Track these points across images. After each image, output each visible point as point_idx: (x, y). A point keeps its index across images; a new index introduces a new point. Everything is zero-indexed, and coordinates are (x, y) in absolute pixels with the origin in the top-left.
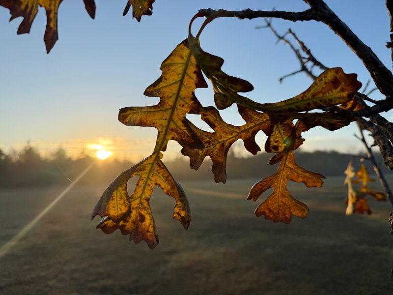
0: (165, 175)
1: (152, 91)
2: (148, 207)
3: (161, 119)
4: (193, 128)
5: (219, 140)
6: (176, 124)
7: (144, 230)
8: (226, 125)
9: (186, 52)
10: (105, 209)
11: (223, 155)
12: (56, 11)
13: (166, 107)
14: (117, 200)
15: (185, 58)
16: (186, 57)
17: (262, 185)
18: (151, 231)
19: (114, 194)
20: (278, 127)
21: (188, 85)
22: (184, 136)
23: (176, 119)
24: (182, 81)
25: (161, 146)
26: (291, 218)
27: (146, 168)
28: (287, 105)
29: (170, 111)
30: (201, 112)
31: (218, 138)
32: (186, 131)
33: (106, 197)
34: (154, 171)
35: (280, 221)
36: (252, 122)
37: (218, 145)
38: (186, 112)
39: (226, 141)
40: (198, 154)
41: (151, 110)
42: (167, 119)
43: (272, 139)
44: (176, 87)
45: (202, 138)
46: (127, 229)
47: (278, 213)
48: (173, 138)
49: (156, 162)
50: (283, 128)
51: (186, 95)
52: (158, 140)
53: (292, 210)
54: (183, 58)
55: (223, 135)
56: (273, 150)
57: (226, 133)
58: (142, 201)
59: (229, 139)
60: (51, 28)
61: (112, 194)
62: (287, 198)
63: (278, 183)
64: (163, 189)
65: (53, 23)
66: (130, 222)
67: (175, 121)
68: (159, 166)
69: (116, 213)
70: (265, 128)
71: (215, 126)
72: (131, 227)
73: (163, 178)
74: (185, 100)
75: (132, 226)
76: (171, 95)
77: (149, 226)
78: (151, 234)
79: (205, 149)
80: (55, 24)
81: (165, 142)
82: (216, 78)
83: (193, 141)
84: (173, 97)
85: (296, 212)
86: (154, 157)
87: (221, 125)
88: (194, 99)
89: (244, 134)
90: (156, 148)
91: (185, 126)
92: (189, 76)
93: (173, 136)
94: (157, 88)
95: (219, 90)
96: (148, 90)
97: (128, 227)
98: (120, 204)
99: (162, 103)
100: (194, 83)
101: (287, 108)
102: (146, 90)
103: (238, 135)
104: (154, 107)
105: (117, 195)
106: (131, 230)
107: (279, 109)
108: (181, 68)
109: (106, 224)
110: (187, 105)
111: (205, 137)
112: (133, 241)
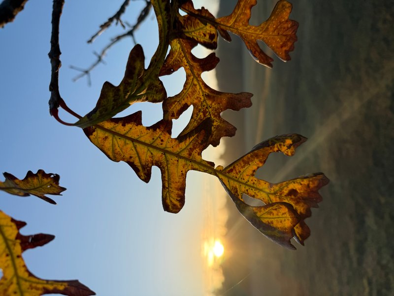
0: (243, 165)
1: (145, 174)
2: (279, 185)
3: (177, 166)
4: (188, 131)
5: (202, 100)
6: (183, 150)
7: (306, 190)
8: (185, 91)
9: (99, 134)
10: (284, 233)
11: (220, 96)
12: (45, 282)
13: (163, 159)
14: (273, 218)
15: (106, 135)
16: (104, 134)
17: (255, 52)
18: (308, 182)
19: (265, 221)
20: (188, 32)
21: (139, 134)
22: (197, 141)
23: (177, 150)
24: (133, 140)
25: (209, 167)
26: (292, 21)
27: (234, 186)
28: (161, 13)
29: (168, 155)
30: (170, 119)
31: (199, 101)
32: (191, 139)
33: (270, 231)
34: (238, 177)
35: (295, 34)
36: (181, 60)
37: (208, 101)
38: (170, 138)
39: (203, 92)
40: (217, 127)
41: (167, 177)
42: (177, 159)
43: (202, 40)
44: (139, 146)
45: (199, 121)
46: (305, 211)
47: (286, 36)
48: (200, 154)
49: (227, 174)
50: (189, 27)
51: (150, 137)
52: (201, 170)
53: (283, 20)
54: (106, 138)
55: (196, 95)
56: (214, 40)
57: (194, 92)
58: (273, 192)
59: (201, 88)
60: (65, 289)
61: (265, 224)
62: (269, 25)
63: (252, 36)
64: (258, 167)
65: (59, 286)
66: (297, 207)
67: (179, 150)
68: (231, 171)
69: (288, 220)
70: (189, 46)
71: (186, 104)
72: (303, 206)
73: (246, 167)
74: (155, 138)
75: (302, 204)
76: (149, 154)
77: (301, 184)
78: (311, 183)
79: (212, 117)
80: (60, 283)
81: (204, 163)
82: (129, 94)
83: (203, 131)
84: (152, 152)
85: (286, 15)
86: (221, 176)
87: (185, 97)
88: (154, 127)
89: (195, 71)
90: (211, 173)
91: (186, 139)
92: (127, 133)
93: (196, 154)
94: (140, 168)
95: (142, 93)
96: (143, 178)
97: (302, 209)
98: (277, 215)
99: (158, 164)
100: (136, 127)
101: (165, 13)
102: (143, 180)
103: (197, 78)
104: (163, 173)
105: (266, 218)
106: (306, 206)
107: (166, 23)
108: (119, 140)
109: (300, 235)
110: (161, 136)
111: (199, 116)
112: (318, 204)
